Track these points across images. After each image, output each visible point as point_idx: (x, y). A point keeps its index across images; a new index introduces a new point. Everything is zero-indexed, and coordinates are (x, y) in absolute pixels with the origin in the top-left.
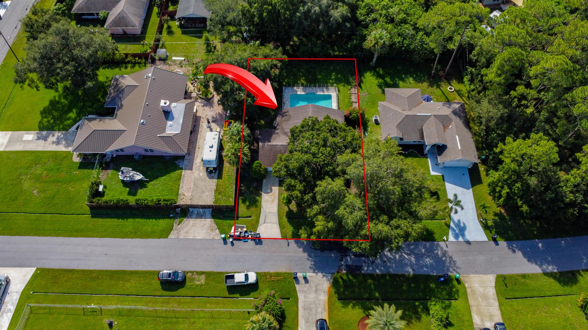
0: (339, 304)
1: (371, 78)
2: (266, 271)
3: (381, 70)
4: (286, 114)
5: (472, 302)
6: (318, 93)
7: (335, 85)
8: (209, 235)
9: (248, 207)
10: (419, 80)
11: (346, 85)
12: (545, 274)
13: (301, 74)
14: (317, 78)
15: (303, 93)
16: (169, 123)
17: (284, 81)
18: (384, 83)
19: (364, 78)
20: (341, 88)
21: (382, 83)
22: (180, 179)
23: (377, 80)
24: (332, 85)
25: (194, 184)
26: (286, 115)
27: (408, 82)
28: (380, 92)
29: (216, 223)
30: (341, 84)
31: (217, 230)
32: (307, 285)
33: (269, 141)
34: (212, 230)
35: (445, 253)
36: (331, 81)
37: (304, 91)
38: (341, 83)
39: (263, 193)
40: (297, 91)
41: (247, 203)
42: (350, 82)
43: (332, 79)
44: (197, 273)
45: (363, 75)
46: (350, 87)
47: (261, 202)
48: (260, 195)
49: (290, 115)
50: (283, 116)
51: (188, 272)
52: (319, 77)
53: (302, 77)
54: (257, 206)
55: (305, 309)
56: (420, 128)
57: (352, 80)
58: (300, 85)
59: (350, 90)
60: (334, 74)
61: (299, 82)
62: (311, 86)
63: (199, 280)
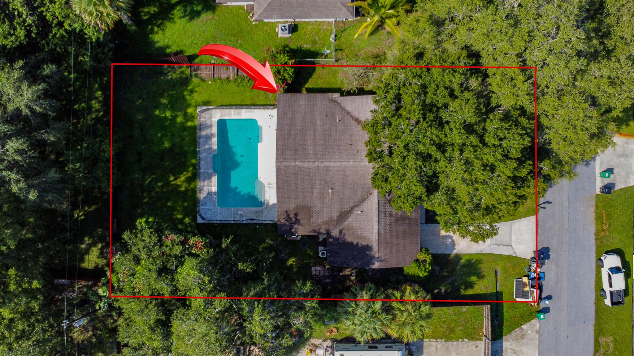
1: (168, 33)
2: (593, 238)
3: (146, 10)
4: (292, 216)
6: (215, 147)
7: (190, 110)
8: (532, 339)
9: (480, 276)
11: (190, 88)
13: (160, 184)
14: (171, 150)
15: (215, 179)
17: (181, 221)
18: (185, 7)
19: (168, 47)
20: (197, 97)
21: (185, 11)
23: (176, 19)
24: (192, 118)
26: (296, 215)
28: (210, 17)
29: (510, 331)
30: (187, 98)
31: (524, 327)
32: (616, 171)
33: (368, 248)
34: (523, 336)
36: (179, 119)
37: (209, 177)
38: (183, 97)
39: (454, 252)
40: (210, 194)
41: (474, 278)
42: (181, 79)
43: (174, 117)
44: (597, 351)
45: (162, 50)
46: (195, 80)
47: (471, 255)
48: (458, 257)
49: (297, 208)
50: (297, 221)
52: (167, 145)
53: (168, 183)
54: (479, 262)
57: (175, 73)
58: (192, 185)
59: (203, 80)
60: (157, 112)
61: (183, 189)
62: (194, 161)
63: (608, 345)
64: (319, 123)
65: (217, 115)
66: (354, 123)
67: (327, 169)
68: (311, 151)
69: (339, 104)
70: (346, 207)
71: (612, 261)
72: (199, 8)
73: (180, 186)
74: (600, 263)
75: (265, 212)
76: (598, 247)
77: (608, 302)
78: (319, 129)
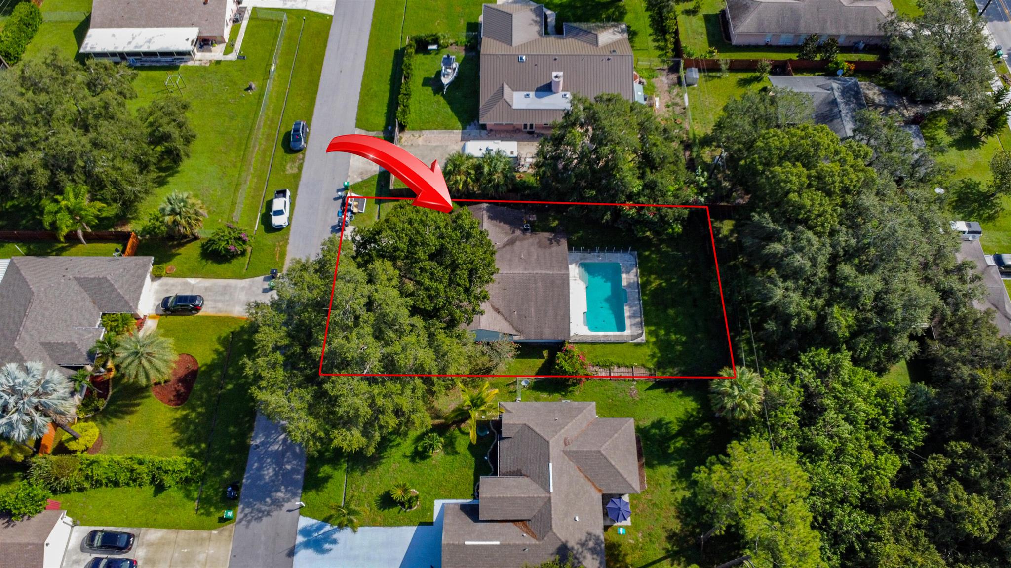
0: (225, 331)
1: (682, 409)
2: (291, 239)
3: (707, 431)
4: (556, 243)
5: (184, 534)
6: (626, 308)
7: (653, 339)
8: (354, 172)
10: (686, 510)
11: (655, 359)
13: (674, 281)
14: (666, 307)
15: (624, 283)
16: (532, 94)
17: (652, 252)
18: (668, 433)
19: (680, 396)
20: (647, 351)
21: (667, 429)
22: (445, 128)
23: (675, 421)
24: (650, 333)
25: (436, 146)
27: (677, 485)
28: (641, 423)
29: (372, 177)
30: (657, 351)
31: (360, 180)
32: (261, 290)
33: (490, 218)
34: (362, 173)
35: (278, 504)
36: (662, 332)
37: (630, 285)
38: (660, 351)
40: (628, 272)
42: (665, 368)
43: (668, 333)
44: (302, 164)
45: (686, 394)
46: (651, 366)
50: (550, 240)
51: (304, 155)
52: (671, 312)
53: (667, 281)
55: (225, 288)
56: (524, 472)
57: (671, 373)
58: (645, 279)
59: (644, 366)
60: (684, 339)
61: (653, 277)
62: (646, 298)
63: (291, 168)
64: (533, 310)
65: (628, 332)
66: (501, 310)
67: (525, 269)
68: (540, 284)
69: (514, 328)
70: (508, 248)
71: (280, 221)
72: (653, 431)
73: (655, 279)
74: (290, 219)
75: (578, 258)
76: (288, 234)
77: (288, 193)
78: (532, 303)
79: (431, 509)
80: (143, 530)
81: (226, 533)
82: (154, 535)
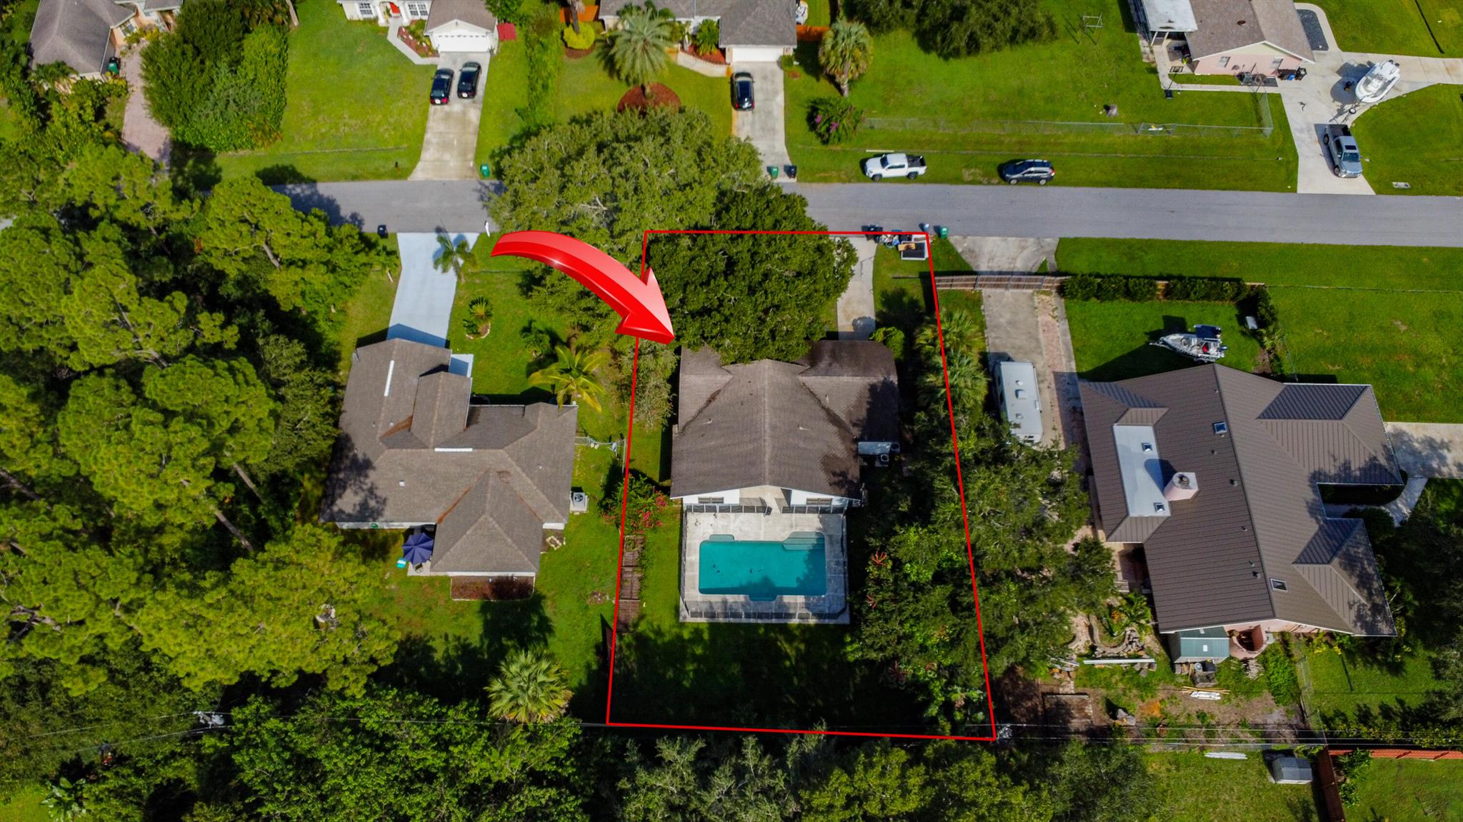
2: (848, 186)
4: (836, 479)
5: (473, 139)
6: (742, 599)
7: (686, 635)
8: (974, 242)
9: (902, 293)
10: (416, 651)
11: (652, 636)
12: (313, 182)
13: (795, 681)
14: (744, 663)
15: (787, 599)
16: (1153, 454)
19: (588, 666)
20: (667, 624)
21: (537, 639)
22: (1076, 350)
24: (697, 631)
25: (1038, 340)
27: (453, 643)
28: (549, 602)
29: (965, 262)
30: (667, 639)
31: (960, 250)
33: (873, 388)
34: (971, 251)
36: (699, 651)
37: (784, 607)
38: (666, 645)
39: (873, 317)
40: (808, 607)
41: (905, 299)
42: (637, 648)
43: (696, 658)
44: (980, 183)
45: (591, 675)
46: (642, 627)
47: (875, 301)
48: (880, 314)
49: (826, 471)
50: (843, 474)
51: (999, 184)
52: (736, 669)
53: (794, 669)
54: (884, 294)
55: (773, 130)
56: (473, 427)
57: (628, 658)
58: (797, 633)
59: (642, 617)
60: (686, 683)
61: (802, 647)
62: (762, 631)
63: (973, 174)
64: (713, 443)
65: (692, 594)
66: (713, 404)
67: (774, 428)
68: (751, 447)
69: (688, 424)
70: (823, 414)
71: (874, 167)
72: (536, 618)
73: (798, 650)
74: (876, 178)
75: (831, 533)
76: (859, 181)
77: (921, 170)
78: (721, 441)
79: (463, 351)
80: (480, 106)
81: (469, 173)
82: (474, 115)
